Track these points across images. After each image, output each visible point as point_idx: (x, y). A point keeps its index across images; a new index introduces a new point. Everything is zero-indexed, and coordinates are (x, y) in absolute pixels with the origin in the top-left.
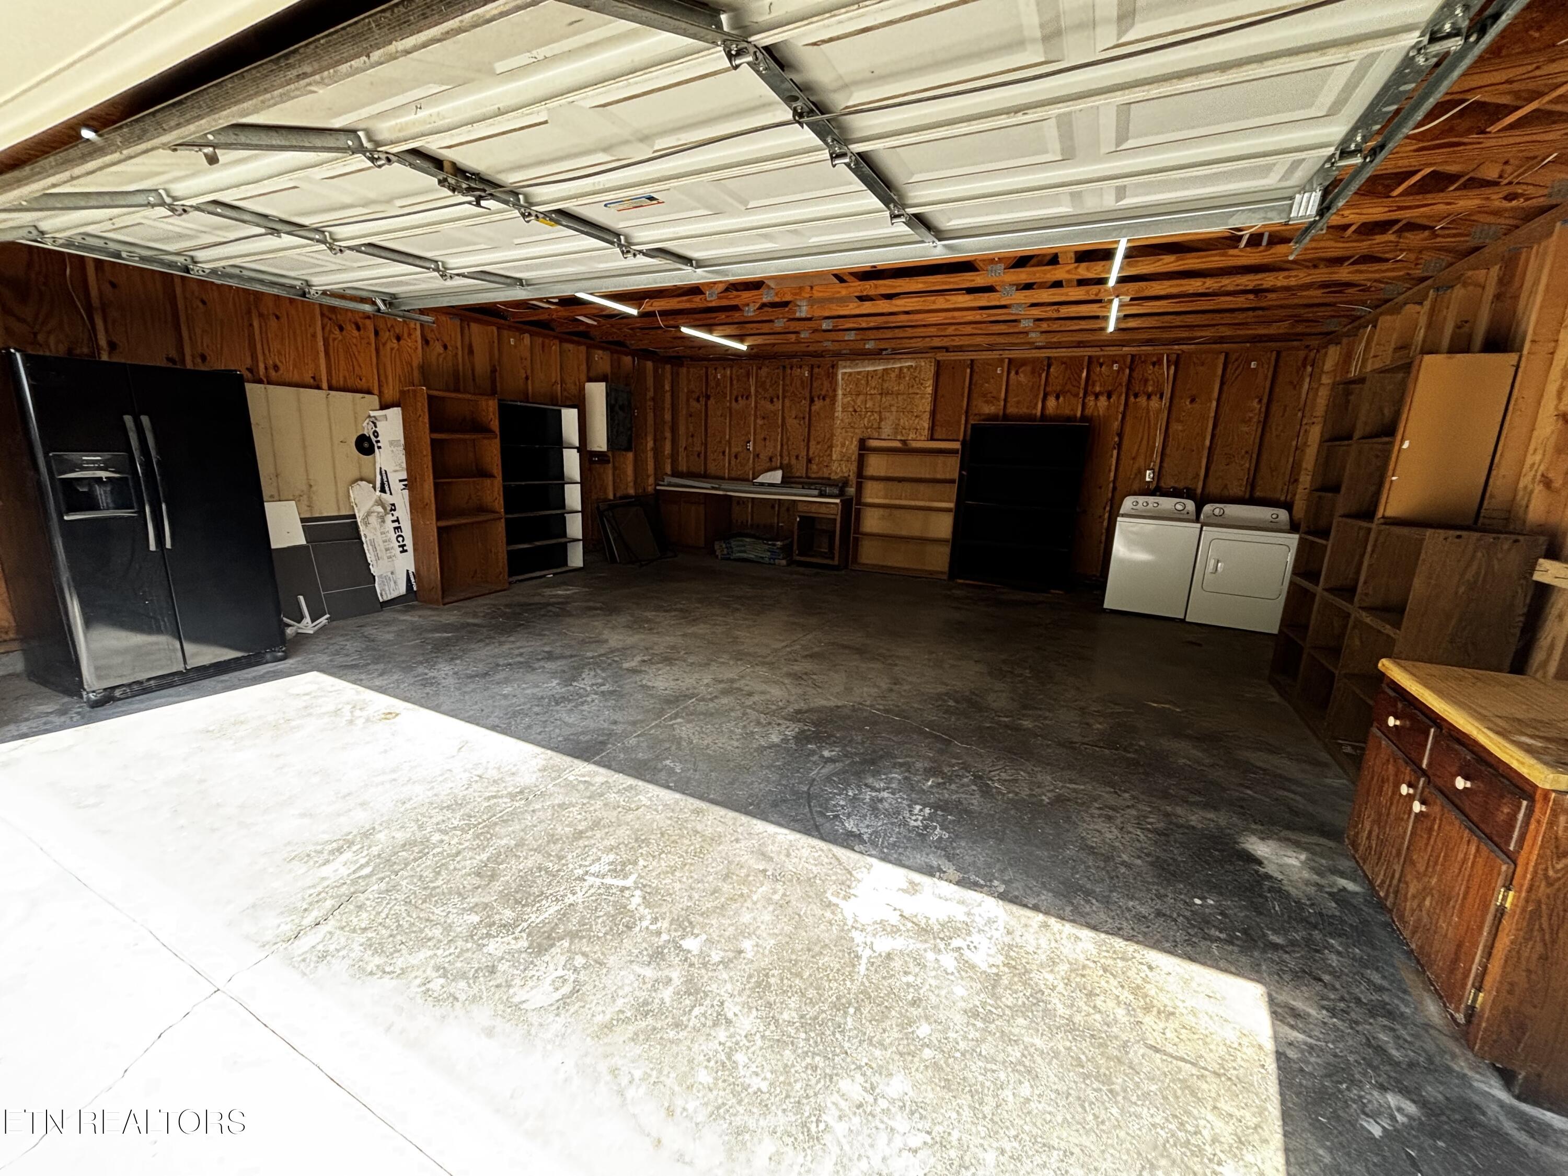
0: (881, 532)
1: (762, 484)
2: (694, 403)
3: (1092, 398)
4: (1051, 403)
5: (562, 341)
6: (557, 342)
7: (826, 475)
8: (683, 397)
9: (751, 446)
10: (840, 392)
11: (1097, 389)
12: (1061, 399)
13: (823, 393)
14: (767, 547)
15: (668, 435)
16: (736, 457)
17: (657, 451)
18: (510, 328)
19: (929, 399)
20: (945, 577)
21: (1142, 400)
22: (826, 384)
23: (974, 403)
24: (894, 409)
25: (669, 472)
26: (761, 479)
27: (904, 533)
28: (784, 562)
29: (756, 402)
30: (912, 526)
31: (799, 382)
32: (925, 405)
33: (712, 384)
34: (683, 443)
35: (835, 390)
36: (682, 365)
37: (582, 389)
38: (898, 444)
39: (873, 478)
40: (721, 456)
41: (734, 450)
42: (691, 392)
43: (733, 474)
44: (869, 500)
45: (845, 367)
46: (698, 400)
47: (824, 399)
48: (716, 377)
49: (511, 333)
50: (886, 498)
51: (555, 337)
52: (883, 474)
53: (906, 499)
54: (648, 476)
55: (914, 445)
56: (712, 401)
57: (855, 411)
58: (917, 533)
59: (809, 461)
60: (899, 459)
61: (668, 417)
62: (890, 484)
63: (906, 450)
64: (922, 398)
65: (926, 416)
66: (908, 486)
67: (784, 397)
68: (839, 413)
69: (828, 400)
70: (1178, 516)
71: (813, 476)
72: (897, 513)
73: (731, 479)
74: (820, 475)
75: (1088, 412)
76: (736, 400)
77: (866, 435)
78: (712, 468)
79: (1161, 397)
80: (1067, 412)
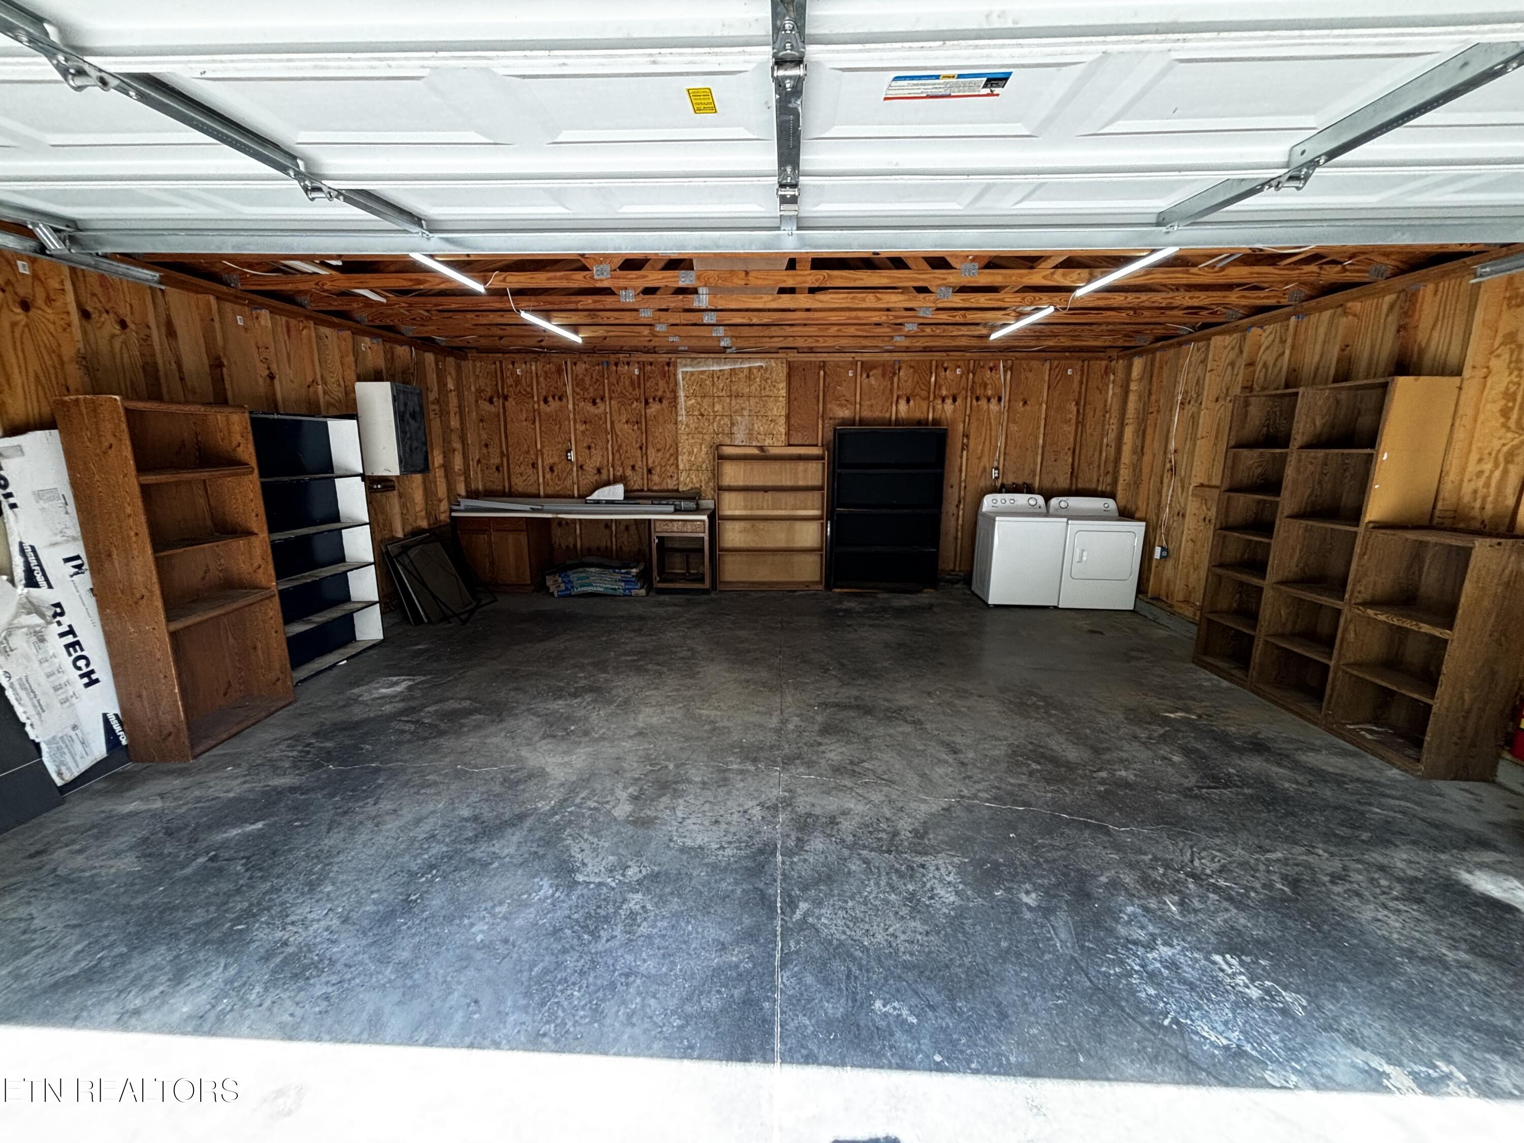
0: (743, 545)
1: (598, 502)
2: (486, 406)
3: (939, 401)
4: (903, 406)
5: (319, 322)
6: (312, 324)
7: (670, 487)
8: (470, 397)
9: (572, 456)
10: (681, 394)
11: (944, 393)
12: (912, 403)
13: (660, 393)
14: (619, 577)
15: (457, 445)
16: (552, 469)
17: (447, 467)
18: (236, 299)
19: (783, 401)
20: (821, 587)
21: (983, 402)
22: (662, 383)
23: (829, 406)
24: (746, 413)
25: (463, 493)
26: (596, 496)
27: (769, 545)
28: (643, 592)
29: (574, 404)
30: (777, 536)
31: (627, 382)
32: (778, 409)
33: (510, 381)
34: (475, 454)
35: (674, 392)
36: (465, 358)
37: (350, 393)
38: (756, 451)
39: (731, 489)
40: (530, 471)
41: (549, 461)
42: (480, 391)
43: (550, 491)
44: (728, 513)
45: (685, 366)
46: (491, 401)
47: (660, 401)
48: (513, 373)
49: (237, 307)
50: (745, 508)
51: (308, 318)
52: (741, 483)
53: (768, 509)
54: (440, 501)
55: (774, 451)
56: (511, 403)
57: (702, 415)
58: (782, 544)
59: (650, 471)
60: (758, 466)
61: (455, 423)
62: (750, 495)
63: (764, 457)
64: (776, 401)
65: (782, 420)
66: (769, 496)
67: (611, 398)
68: (682, 417)
69: (665, 402)
70: (1031, 510)
71: (655, 488)
72: (761, 525)
73: (547, 496)
74: (664, 486)
75: (937, 416)
76: (546, 401)
77: (717, 441)
78: (519, 484)
79: (1000, 399)
80: (918, 415)
